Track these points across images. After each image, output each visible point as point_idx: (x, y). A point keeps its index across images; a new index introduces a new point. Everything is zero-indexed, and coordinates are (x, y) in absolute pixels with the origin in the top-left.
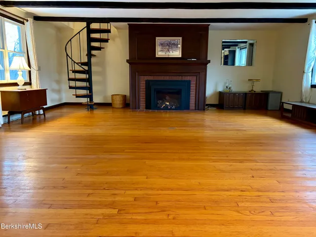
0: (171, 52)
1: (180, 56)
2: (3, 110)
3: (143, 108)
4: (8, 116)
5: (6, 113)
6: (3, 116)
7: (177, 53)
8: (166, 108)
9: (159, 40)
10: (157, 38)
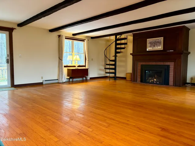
0: (156, 47)
1: (162, 49)
2: (68, 76)
3: (139, 81)
4: (69, 79)
5: (69, 77)
6: (67, 79)
7: (160, 48)
8: (153, 83)
9: (149, 40)
10: (148, 39)
